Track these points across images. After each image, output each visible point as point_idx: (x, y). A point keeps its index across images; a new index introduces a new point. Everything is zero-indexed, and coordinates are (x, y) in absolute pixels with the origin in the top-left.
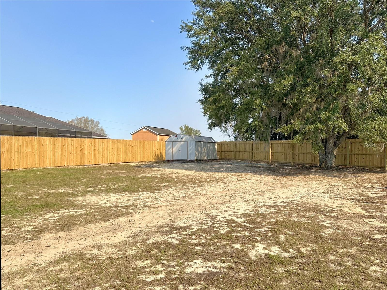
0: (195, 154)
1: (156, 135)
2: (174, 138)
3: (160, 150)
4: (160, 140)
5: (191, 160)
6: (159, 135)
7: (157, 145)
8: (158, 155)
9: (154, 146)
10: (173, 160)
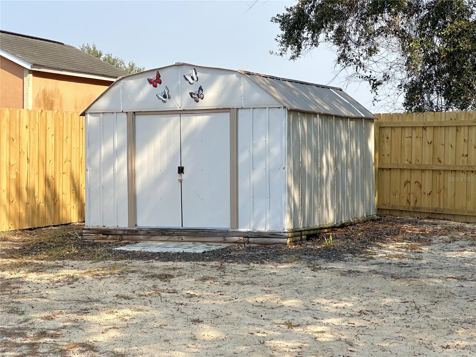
0: (285, 198)
1: (19, 71)
2: (141, 88)
3: (43, 161)
4: (37, 103)
5: (260, 235)
6: (36, 74)
7: (25, 133)
8: (31, 192)
9: (11, 140)
10: (135, 232)
